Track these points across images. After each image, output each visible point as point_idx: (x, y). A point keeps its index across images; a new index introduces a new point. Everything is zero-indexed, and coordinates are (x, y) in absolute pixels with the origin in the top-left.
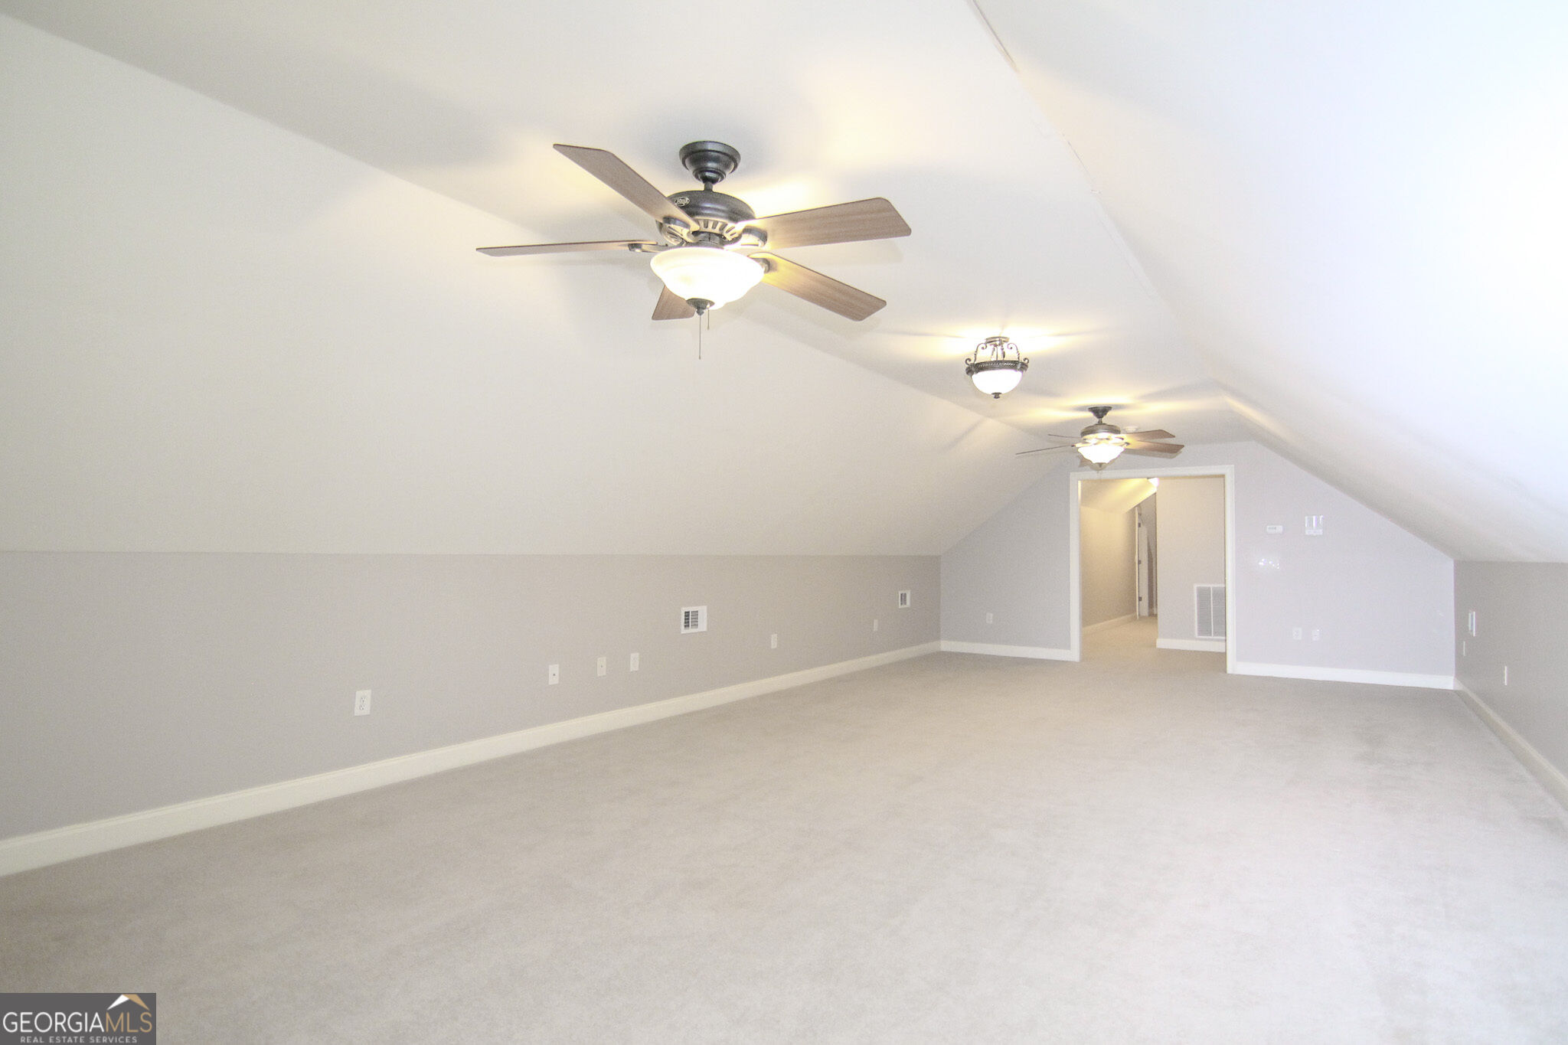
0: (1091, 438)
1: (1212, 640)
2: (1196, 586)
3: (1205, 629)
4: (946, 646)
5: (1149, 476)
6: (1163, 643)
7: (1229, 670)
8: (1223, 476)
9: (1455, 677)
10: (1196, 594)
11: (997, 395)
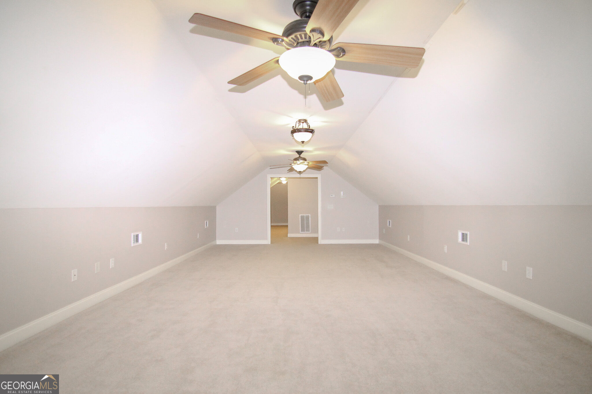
0: (298, 162)
1: (305, 233)
2: (300, 215)
3: (303, 230)
4: (219, 242)
5: (280, 177)
6: (289, 235)
7: (319, 243)
8: (317, 178)
9: (379, 239)
10: (300, 218)
11: (303, 142)
